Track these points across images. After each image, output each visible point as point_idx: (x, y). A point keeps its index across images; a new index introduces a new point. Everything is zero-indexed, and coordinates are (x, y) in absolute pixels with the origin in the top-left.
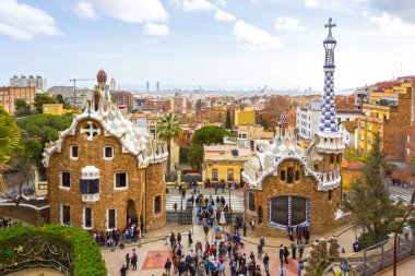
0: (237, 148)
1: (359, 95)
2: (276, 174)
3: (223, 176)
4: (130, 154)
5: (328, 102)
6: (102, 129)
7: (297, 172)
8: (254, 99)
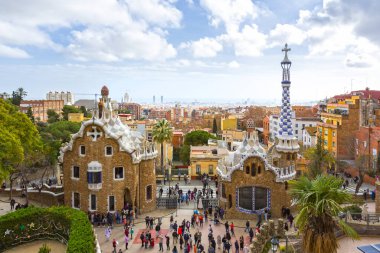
0: (217, 148)
1: (321, 106)
2: (242, 168)
3: (204, 170)
4: (126, 152)
5: (285, 111)
6: (104, 132)
7: (259, 168)
8: (238, 109)
